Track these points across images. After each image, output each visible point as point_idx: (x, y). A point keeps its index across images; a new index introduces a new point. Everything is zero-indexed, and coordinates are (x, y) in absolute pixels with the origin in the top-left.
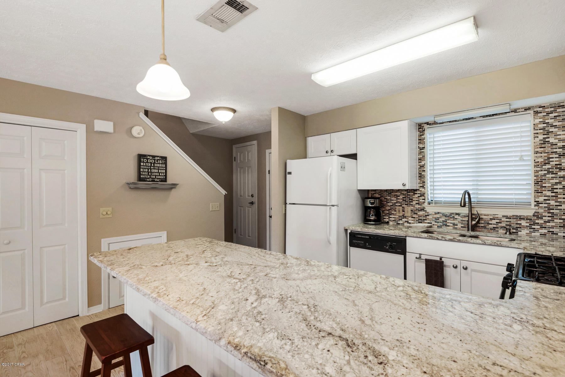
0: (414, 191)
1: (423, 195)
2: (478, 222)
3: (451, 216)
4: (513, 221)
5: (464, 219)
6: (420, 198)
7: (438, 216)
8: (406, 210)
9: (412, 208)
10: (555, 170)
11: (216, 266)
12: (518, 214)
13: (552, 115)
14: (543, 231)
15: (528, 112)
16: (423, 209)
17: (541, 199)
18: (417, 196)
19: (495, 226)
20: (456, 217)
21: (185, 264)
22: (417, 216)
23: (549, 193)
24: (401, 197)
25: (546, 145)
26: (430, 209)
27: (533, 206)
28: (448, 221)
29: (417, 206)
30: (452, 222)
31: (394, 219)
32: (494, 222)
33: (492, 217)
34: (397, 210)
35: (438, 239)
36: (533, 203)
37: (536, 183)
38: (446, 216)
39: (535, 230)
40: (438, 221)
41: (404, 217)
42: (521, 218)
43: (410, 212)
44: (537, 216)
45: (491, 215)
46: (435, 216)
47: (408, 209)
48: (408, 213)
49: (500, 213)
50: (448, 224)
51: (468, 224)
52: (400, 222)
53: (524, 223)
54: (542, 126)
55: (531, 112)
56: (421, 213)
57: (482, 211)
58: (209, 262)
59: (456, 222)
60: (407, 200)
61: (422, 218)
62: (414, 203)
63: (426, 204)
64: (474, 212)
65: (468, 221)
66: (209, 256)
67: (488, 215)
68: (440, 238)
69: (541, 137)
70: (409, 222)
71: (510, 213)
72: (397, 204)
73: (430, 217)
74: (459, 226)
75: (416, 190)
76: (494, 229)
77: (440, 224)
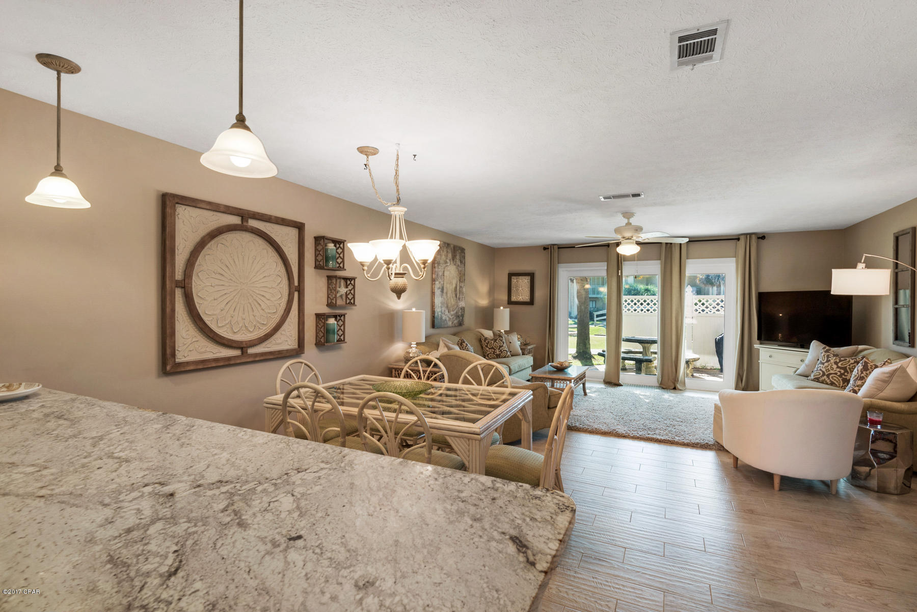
11: (146, 485)
21: (232, 482)
58: (163, 496)
66: (159, 525)
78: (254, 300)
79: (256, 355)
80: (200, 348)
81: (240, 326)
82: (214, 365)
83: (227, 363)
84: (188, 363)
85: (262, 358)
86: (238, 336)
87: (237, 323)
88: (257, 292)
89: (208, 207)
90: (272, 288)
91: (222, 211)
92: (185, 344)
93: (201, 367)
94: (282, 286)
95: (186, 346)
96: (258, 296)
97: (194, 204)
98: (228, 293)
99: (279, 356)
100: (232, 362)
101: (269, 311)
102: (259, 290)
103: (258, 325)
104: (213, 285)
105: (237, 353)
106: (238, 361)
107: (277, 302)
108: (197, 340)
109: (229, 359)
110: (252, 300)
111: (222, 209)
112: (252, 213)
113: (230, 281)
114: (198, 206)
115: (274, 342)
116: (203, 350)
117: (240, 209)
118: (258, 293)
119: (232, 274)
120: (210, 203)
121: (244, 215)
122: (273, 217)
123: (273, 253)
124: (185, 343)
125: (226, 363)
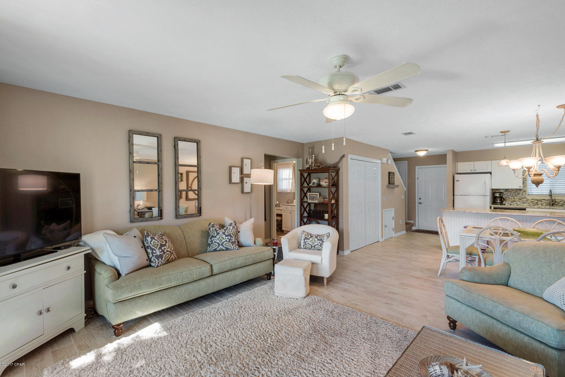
0: (520, 190)
1: (525, 191)
2: (555, 203)
3: (540, 200)
5: (547, 201)
6: (524, 193)
7: (533, 200)
8: (515, 198)
9: (519, 197)
16: (525, 198)
18: (522, 192)
19: (562, 204)
20: (543, 201)
24: (513, 192)
26: (529, 198)
29: (522, 196)
30: (541, 203)
32: (562, 202)
33: (561, 200)
38: (537, 200)
40: (533, 202)
45: (560, 200)
46: (532, 200)
47: (517, 198)
48: (517, 200)
50: (539, 204)
51: (550, 204)
57: (557, 198)
59: (543, 203)
60: (516, 193)
61: (525, 202)
62: (520, 195)
63: (527, 195)
64: (553, 198)
65: (550, 202)
67: (559, 200)
72: (510, 196)
73: (529, 201)
74: (545, 204)
76: (562, 205)
77: (534, 204)
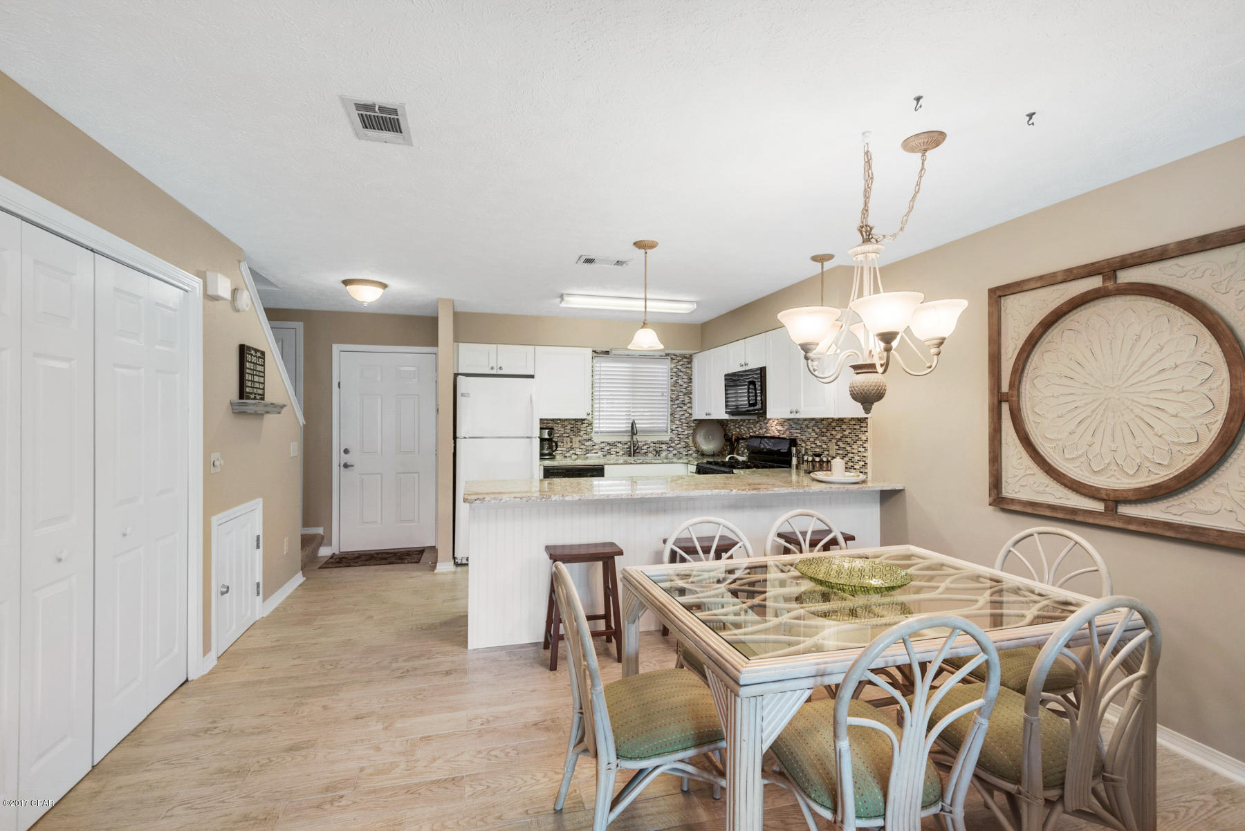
0: (582, 421)
1: (590, 425)
2: (637, 449)
3: (613, 445)
4: (657, 445)
5: (625, 446)
6: (588, 428)
7: (603, 445)
8: (573, 441)
9: (580, 438)
10: (682, 405)
12: (660, 440)
13: (681, 363)
14: (675, 452)
15: (667, 357)
16: (590, 440)
17: (674, 427)
18: (585, 425)
19: (647, 451)
20: (619, 445)
22: (584, 447)
23: (678, 423)
24: (569, 427)
25: (678, 385)
26: (597, 439)
27: (669, 433)
28: (612, 450)
29: (585, 436)
30: (615, 450)
31: (561, 452)
32: (645, 447)
33: (644, 443)
34: (565, 441)
35: (631, 463)
36: (669, 431)
37: (672, 414)
39: (670, 452)
41: (572, 448)
42: (662, 443)
43: (577, 443)
44: (672, 440)
46: (601, 445)
47: (576, 440)
48: (576, 445)
49: (649, 439)
50: (612, 453)
51: (630, 451)
52: (568, 455)
53: (664, 447)
54: (675, 370)
55: (669, 358)
56: (589, 443)
57: (640, 438)
59: (618, 450)
60: (575, 430)
61: (589, 449)
62: (582, 433)
63: (593, 434)
64: (635, 439)
65: (630, 448)
67: (641, 442)
68: (633, 462)
69: (675, 378)
70: (577, 453)
71: (655, 439)
72: (564, 435)
73: (597, 447)
74: (621, 453)
75: (584, 420)
76: (645, 453)
77: (605, 453)
78: (1136, 416)
79: (1130, 520)
80: (1035, 485)
81: (1107, 461)
82: (1048, 513)
83: (1068, 517)
84: (1012, 501)
85: (1143, 529)
86: (1101, 479)
87: (1099, 456)
88: (1144, 401)
89: (1038, 285)
90: (1183, 391)
91: (1060, 280)
92: (1016, 476)
93: (1029, 510)
94: (1215, 385)
95: (1017, 479)
96: (1145, 408)
97: (1019, 289)
98: (1082, 407)
99: (1194, 538)
100: (1079, 519)
101: (1176, 440)
102: (1148, 398)
103: (1148, 464)
104: (1055, 395)
105: (1098, 506)
106: (1091, 521)
107: (1200, 421)
108: (1033, 473)
109: (1074, 511)
110: (1133, 416)
111: (1060, 278)
112: (1118, 259)
113: (1085, 386)
114: (1025, 288)
115: (1192, 506)
116: (1041, 489)
117: (1092, 264)
118: (1145, 403)
119: (1089, 374)
120: (1041, 278)
121: (1108, 269)
122: (1171, 247)
123: (1186, 317)
124: (1016, 474)
125: (1071, 517)
